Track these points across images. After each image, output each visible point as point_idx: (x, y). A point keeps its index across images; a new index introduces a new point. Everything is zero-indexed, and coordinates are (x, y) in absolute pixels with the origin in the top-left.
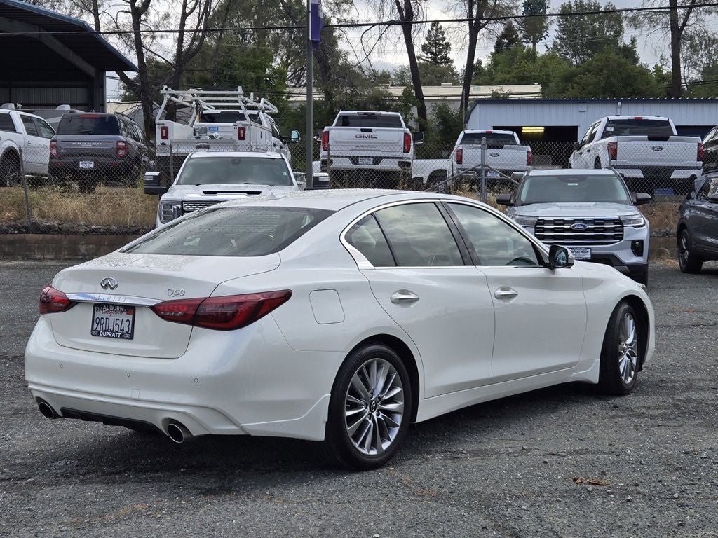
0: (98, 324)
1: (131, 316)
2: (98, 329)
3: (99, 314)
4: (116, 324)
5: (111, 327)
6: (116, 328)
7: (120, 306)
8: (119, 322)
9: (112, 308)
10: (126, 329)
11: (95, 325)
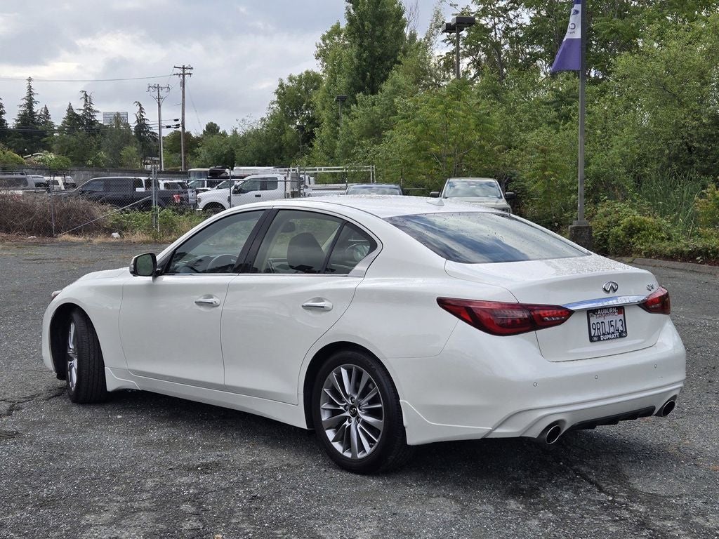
0: (595, 329)
1: (622, 315)
2: (596, 334)
3: (594, 320)
4: (612, 326)
5: (607, 330)
6: (612, 330)
7: (612, 308)
8: (613, 323)
9: (606, 311)
10: (621, 328)
11: (593, 331)
